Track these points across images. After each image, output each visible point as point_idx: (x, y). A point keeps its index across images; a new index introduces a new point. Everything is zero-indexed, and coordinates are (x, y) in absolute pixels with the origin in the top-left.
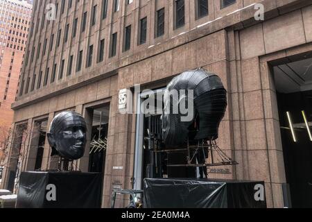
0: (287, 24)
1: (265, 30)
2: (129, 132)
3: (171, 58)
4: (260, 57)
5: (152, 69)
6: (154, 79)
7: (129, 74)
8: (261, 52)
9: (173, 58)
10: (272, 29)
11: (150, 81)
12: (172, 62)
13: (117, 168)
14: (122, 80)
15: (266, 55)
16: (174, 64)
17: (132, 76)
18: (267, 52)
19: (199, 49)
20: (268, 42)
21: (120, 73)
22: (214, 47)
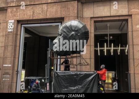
0: (104, 6)
1: (95, 6)
2: (15, 46)
3: (46, 8)
4: (91, 18)
5: (33, 12)
6: (34, 18)
7: (17, 12)
8: (92, 16)
9: (47, 9)
10: (98, 6)
11: (31, 18)
12: (47, 11)
13: (6, 65)
14: (10, 14)
15: (94, 18)
16: (48, 12)
17: (19, 14)
18: (95, 16)
19: (63, 7)
20: (96, 12)
21: (9, 10)
22: (71, 8)
